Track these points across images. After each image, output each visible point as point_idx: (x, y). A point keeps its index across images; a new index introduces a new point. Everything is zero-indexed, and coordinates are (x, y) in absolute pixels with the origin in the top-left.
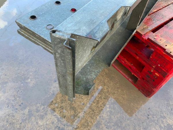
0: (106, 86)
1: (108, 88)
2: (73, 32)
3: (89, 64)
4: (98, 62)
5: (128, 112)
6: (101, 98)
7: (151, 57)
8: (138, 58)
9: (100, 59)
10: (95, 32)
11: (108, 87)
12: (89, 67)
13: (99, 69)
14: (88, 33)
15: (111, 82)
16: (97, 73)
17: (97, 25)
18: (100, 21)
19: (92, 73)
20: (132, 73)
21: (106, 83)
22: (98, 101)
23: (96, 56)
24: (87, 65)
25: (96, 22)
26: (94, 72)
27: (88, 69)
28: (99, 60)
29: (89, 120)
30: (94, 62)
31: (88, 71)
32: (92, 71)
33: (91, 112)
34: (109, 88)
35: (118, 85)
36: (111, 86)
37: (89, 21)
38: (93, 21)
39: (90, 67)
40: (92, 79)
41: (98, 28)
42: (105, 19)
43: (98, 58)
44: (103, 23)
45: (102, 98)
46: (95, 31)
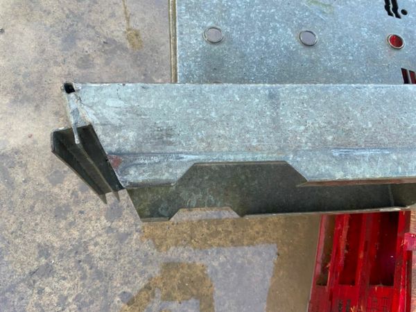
0: (260, 227)
1: (261, 233)
2: (98, 122)
3: (215, 172)
4: (235, 185)
5: (242, 307)
6: (228, 235)
7: (376, 288)
8: (361, 256)
9: (246, 184)
10: (137, 162)
11: (264, 232)
12: (207, 178)
13: (220, 200)
14: (123, 151)
15: (281, 231)
16: (206, 201)
17: (163, 151)
18: (181, 150)
19: (196, 193)
20: (329, 265)
21: (270, 222)
22: (218, 233)
23: (247, 170)
24: (211, 169)
25: (170, 143)
26: (204, 195)
27: (201, 179)
28: (243, 184)
29: (169, 241)
30: (229, 176)
31: (198, 182)
32: (202, 190)
33: (185, 235)
34: (262, 236)
35: (286, 249)
36: (270, 237)
37: (161, 130)
38: (169, 136)
39: (210, 179)
40: (185, 202)
41: (156, 159)
42: (200, 153)
43: (247, 177)
44: (182, 158)
45: (231, 237)
46: (142, 161)
